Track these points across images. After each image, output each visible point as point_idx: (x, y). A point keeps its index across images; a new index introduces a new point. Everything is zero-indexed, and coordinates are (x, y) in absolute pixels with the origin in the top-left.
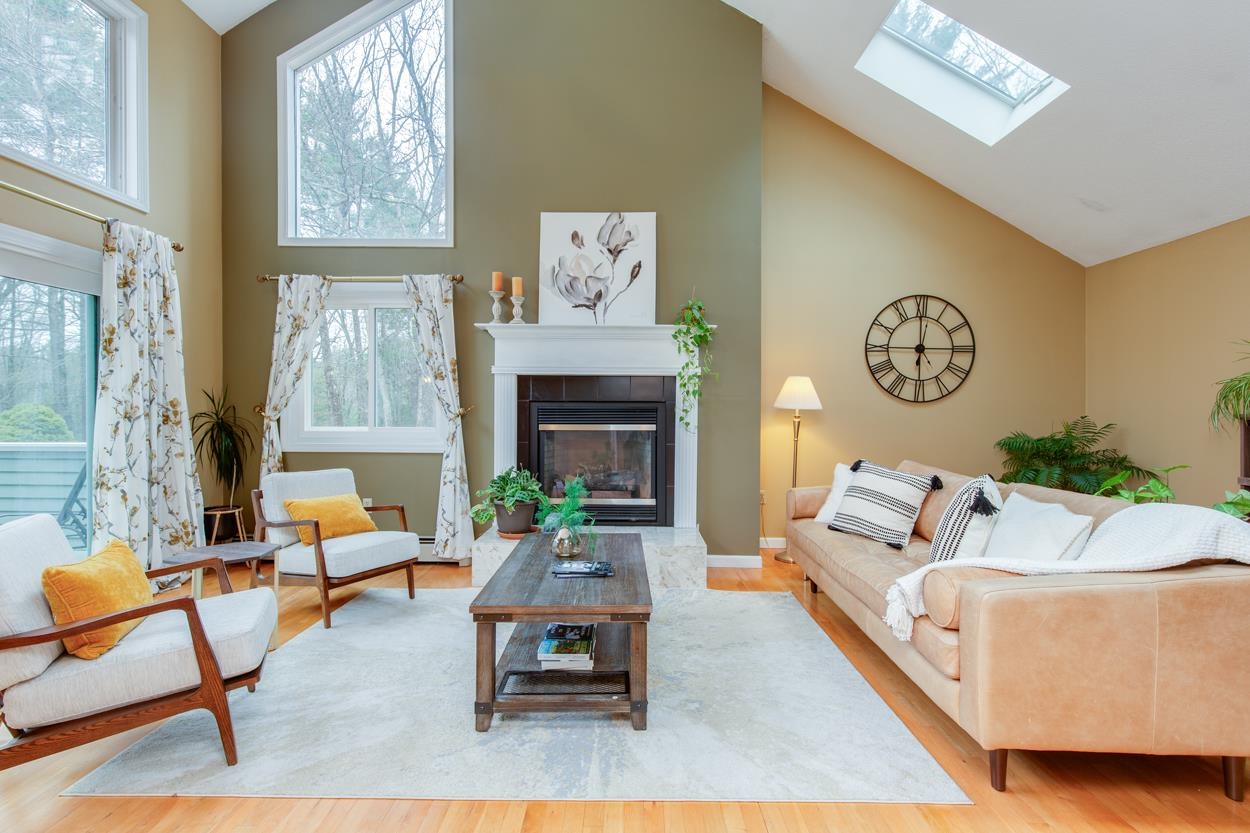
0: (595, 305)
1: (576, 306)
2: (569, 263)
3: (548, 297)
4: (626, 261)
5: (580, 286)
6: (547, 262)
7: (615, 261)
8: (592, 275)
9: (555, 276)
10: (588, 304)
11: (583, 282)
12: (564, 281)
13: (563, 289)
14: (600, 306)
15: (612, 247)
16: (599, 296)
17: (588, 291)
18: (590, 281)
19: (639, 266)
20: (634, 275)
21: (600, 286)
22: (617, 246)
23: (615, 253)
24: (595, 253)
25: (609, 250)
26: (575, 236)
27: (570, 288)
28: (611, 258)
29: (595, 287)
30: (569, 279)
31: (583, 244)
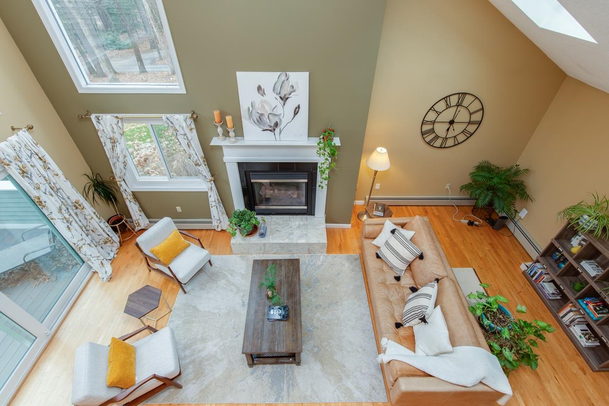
0: (274, 130)
1: (264, 130)
2: (257, 105)
3: (248, 125)
4: (291, 104)
5: (265, 119)
6: (244, 105)
7: (284, 104)
8: (272, 113)
9: (250, 114)
10: (270, 129)
11: (266, 116)
12: (255, 116)
13: (256, 121)
14: (277, 130)
15: (282, 96)
16: (276, 124)
17: (270, 121)
18: (270, 116)
19: (299, 107)
20: (296, 113)
21: (276, 119)
22: (285, 95)
23: (284, 99)
24: (272, 99)
25: (281, 97)
26: (259, 88)
27: (260, 120)
28: (282, 102)
29: (274, 120)
30: (258, 115)
31: (264, 94)
